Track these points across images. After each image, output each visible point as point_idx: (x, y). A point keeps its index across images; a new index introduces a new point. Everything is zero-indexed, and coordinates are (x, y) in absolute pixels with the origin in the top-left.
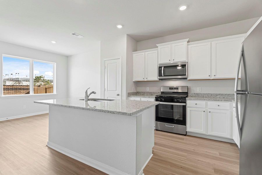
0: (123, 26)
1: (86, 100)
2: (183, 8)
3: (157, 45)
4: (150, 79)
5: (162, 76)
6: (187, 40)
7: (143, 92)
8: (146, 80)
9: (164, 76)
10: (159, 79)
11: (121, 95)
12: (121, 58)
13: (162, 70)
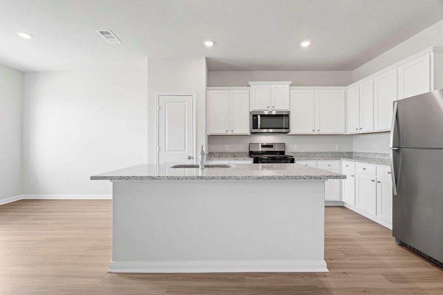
0: (215, 43)
1: (202, 167)
2: (305, 44)
3: (250, 83)
4: (236, 132)
5: (257, 128)
6: (290, 82)
7: (219, 153)
8: (230, 133)
9: (261, 128)
10: (252, 133)
11: (195, 157)
12: (195, 95)
13: (259, 119)
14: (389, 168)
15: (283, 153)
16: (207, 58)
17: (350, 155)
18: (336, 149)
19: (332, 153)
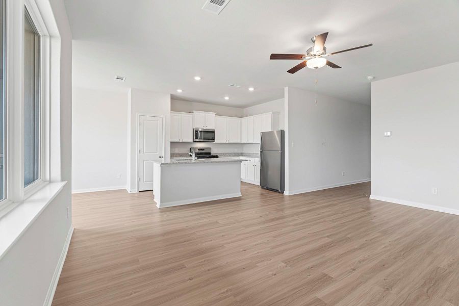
4: (185, 140)
5: (198, 139)
6: (215, 113)
9: (200, 139)
10: (194, 141)
11: (163, 156)
12: (164, 117)
13: (199, 133)
14: (259, 159)
15: (210, 153)
16: (171, 94)
17: (242, 154)
18: (236, 151)
19: (234, 153)
